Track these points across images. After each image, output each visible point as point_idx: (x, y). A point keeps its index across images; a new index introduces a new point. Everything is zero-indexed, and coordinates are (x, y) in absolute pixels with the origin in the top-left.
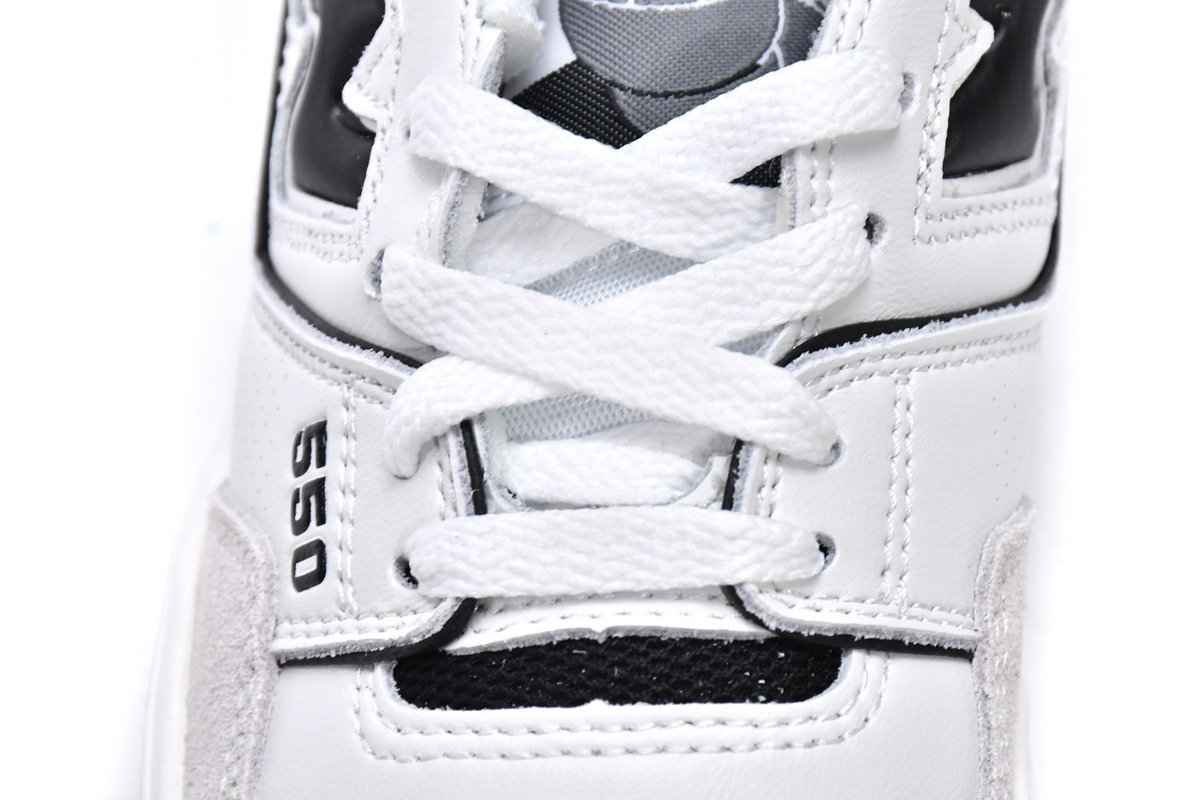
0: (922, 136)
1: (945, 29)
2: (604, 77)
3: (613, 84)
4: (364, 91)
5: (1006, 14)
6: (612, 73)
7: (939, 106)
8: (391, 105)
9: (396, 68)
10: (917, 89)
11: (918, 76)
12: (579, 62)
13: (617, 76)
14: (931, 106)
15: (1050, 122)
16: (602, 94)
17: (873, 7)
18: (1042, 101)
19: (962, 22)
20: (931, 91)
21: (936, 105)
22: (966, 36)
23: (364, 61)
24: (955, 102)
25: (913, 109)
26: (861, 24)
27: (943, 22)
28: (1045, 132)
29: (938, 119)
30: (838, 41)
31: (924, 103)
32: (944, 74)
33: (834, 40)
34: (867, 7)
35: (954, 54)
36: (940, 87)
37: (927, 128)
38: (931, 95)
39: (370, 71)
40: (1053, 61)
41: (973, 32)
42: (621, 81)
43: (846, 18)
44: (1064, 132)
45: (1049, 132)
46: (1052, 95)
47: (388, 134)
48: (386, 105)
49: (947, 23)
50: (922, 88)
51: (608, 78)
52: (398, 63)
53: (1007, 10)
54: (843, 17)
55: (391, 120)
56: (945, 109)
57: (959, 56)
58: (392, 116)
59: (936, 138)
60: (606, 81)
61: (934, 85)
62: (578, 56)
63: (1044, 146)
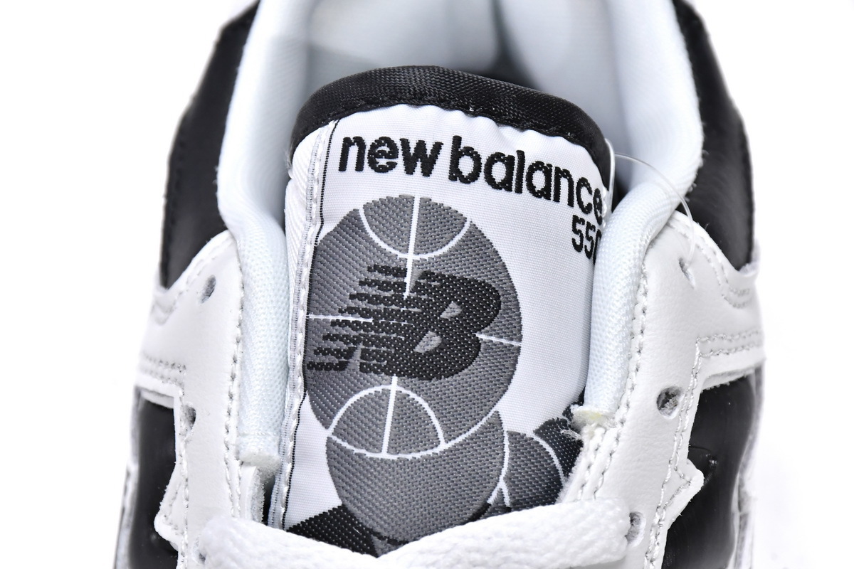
0: (644, 561)
1: (668, 478)
2: (365, 524)
3: (372, 532)
4: (169, 521)
5: (713, 462)
6: (371, 522)
7: (659, 538)
8: (186, 532)
9: (185, 503)
10: (643, 525)
11: (644, 515)
12: (343, 507)
13: (375, 524)
14: (653, 538)
15: (742, 539)
16: (365, 541)
17: (613, 460)
18: (736, 522)
19: (680, 471)
20: (653, 526)
21: (656, 537)
22: (684, 481)
23: (167, 497)
24: (671, 533)
25: (637, 542)
26: (603, 474)
27: (667, 472)
28: (737, 548)
29: (657, 547)
30: (583, 486)
31: (647, 537)
32: (664, 513)
33: (580, 485)
34: (608, 461)
35: (673, 496)
36: (661, 523)
37: (648, 555)
38: (653, 529)
39: (171, 505)
40: (745, 493)
41: (688, 478)
42: (378, 529)
43: (592, 468)
44: (752, 545)
45: (741, 548)
46: (744, 518)
47: (186, 557)
48: (183, 533)
49: (669, 473)
50: (647, 524)
51: (368, 526)
52: (187, 500)
53: (714, 459)
54: (589, 467)
55: (187, 545)
56: (663, 539)
57: (677, 497)
58: (187, 542)
59: (654, 563)
60: (367, 529)
61: (656, 521)
62: (343, 502)
63: (736, 559)
